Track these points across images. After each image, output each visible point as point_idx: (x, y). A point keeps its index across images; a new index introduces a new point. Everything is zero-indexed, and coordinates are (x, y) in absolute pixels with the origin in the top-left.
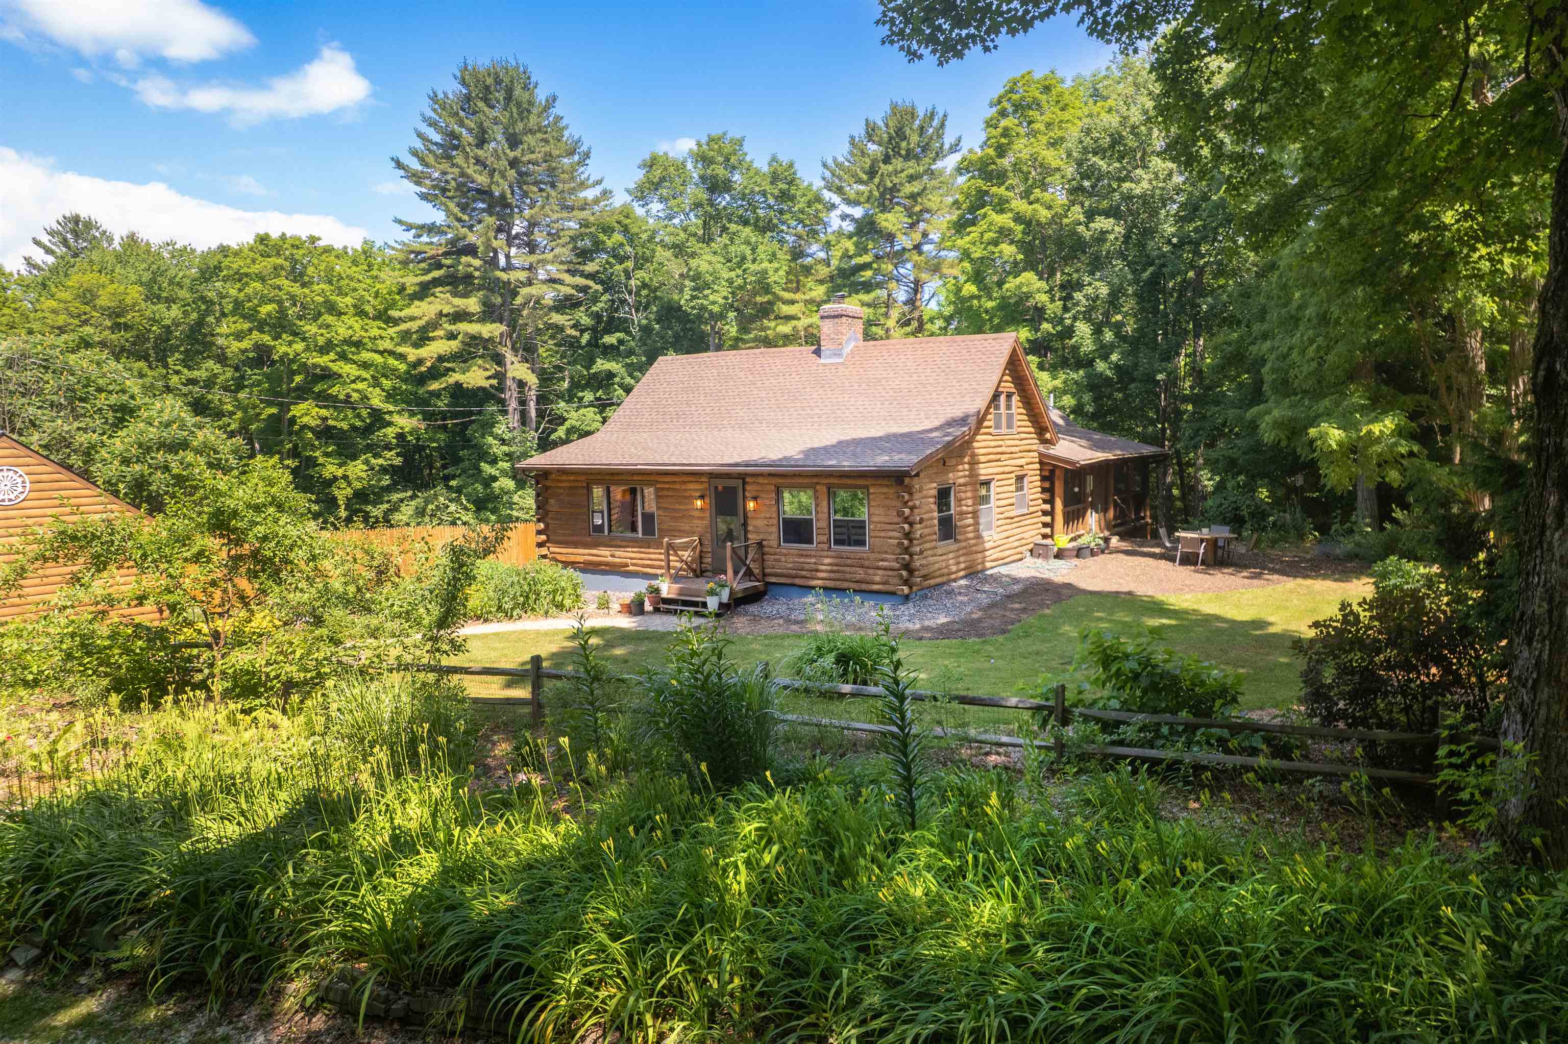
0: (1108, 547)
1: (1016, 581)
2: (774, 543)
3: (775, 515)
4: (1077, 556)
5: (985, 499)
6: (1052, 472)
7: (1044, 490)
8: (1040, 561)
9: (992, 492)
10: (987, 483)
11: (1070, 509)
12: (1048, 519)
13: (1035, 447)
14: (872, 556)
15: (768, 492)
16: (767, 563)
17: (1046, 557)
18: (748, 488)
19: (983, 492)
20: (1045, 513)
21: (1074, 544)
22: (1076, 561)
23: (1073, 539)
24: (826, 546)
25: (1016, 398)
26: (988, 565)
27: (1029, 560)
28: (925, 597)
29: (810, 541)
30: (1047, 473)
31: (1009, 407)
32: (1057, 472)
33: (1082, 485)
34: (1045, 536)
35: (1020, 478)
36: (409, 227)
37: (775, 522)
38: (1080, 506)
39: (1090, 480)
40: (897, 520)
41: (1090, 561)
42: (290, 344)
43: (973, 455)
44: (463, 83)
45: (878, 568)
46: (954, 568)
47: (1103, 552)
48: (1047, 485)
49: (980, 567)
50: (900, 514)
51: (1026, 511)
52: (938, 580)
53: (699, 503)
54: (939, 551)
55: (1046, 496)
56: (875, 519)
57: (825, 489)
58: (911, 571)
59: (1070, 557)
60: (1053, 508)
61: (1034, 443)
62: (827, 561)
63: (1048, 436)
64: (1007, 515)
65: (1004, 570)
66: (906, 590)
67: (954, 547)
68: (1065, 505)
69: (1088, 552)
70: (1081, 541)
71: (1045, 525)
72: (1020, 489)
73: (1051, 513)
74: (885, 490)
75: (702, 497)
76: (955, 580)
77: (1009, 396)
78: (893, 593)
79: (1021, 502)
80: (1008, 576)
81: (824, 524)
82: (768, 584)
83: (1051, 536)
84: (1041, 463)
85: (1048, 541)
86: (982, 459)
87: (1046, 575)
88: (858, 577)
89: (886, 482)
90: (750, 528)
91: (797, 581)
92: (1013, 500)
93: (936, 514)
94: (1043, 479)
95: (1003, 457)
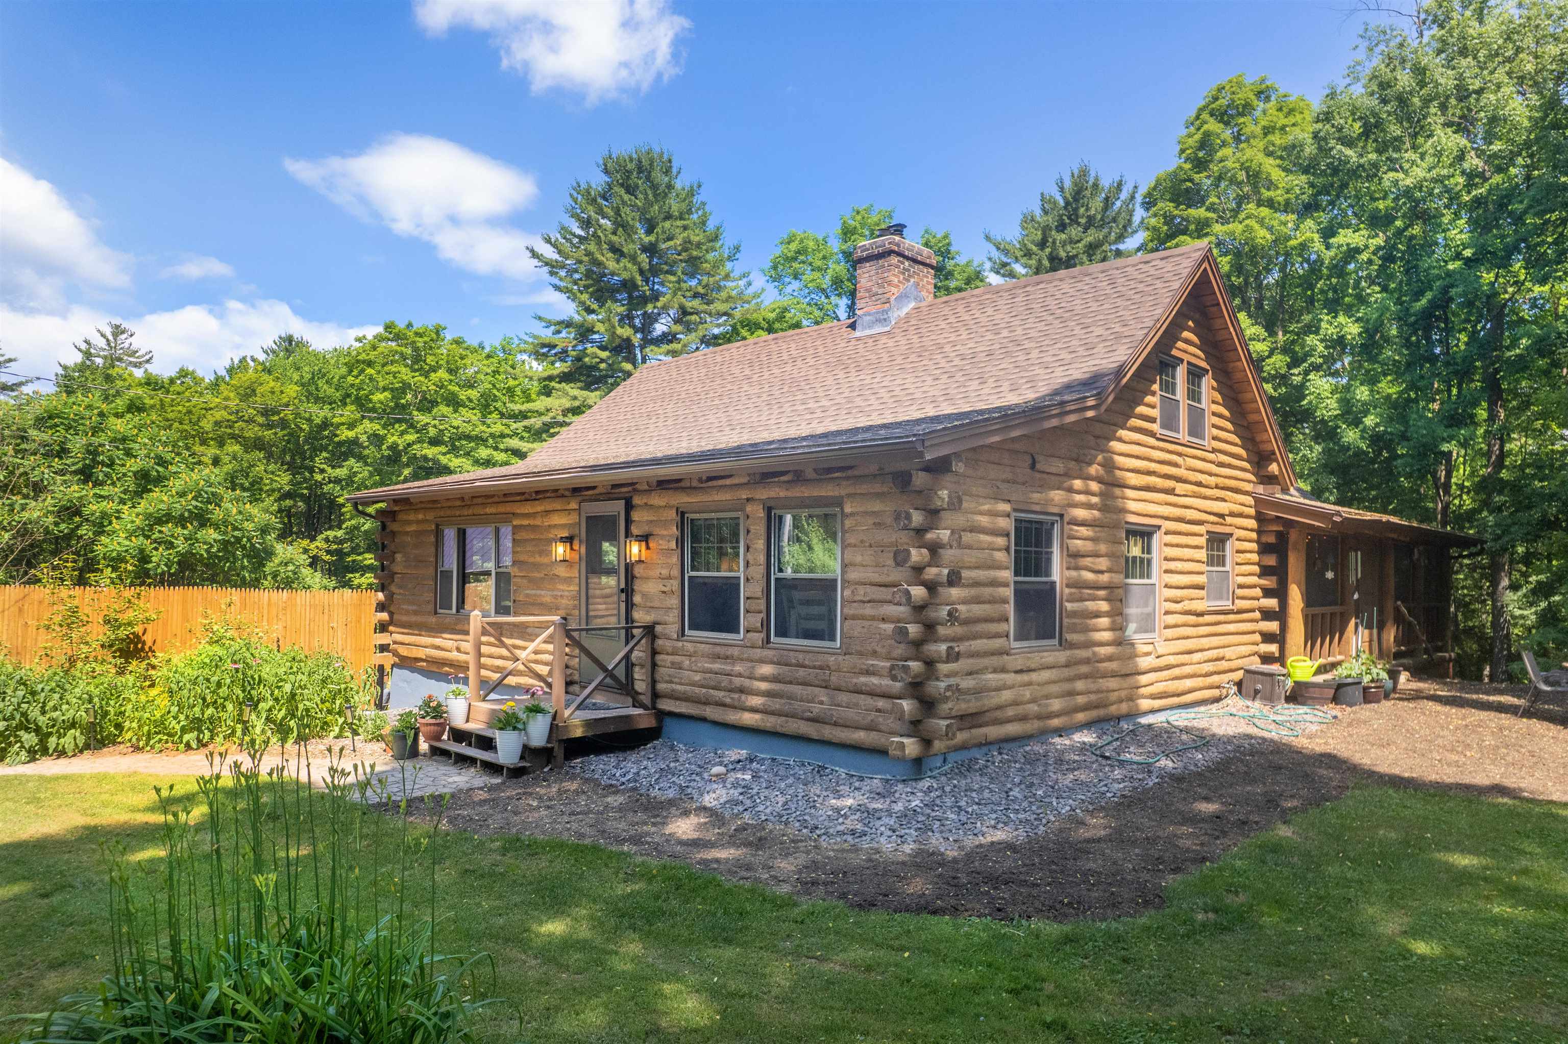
0: (1394, 689)
1: (1203, 740)
2: (673, 629)
3: (676, 572)
4: (1336, 700)
5: (1142, 567)
6: (1282, 537)
7: (1265, 571)
8: (1257, 704)
9: (1155, 555)
10: (1145, 534)
11: (1318, 610)
12: (1273, 626)
13: (1249, 487)
14: (848, 662)
15: (665, 524)
16: (662, 672)
17: (1270, 699)
18: (635, 516)
19: (1136, 551)
20: (1267, 615)
21: (1328, 676)
22: (1333, 710)
23: (1322, 670)
24: (758, 637)
25: (1207, 383)
26: (1145, 704)
27: (1235, 703)
28: (967, 768)
29: (731, 626)
30: (1271, 539)
31: (1194, 395)
32: (1293, 536)
33: (1341, 568)
34: (1266, 659)
35: (1217, 541)
36: (549, 324)
37: (675, 584)
38: (1336, 609)
39: (1356, 560)
40: (896, 575)
41: (1365, 711)
42: (402, 433)
43: (1110, 466)
44: (606, 171)
45: (857, 691)
46: (1056, 705)
47: (1387, 697)
48: (1271, 560)
49: (1124, 708)
50: (900, 558)
51: (1227, 604)
52: (1012, 729)
53: (560, 550)
54: (1017, 662)
55: (1269, 582)
56: (853, 575)
57: (759, 513)
58: (928, 705)
59: (1322, 701)
60: (1284, 604)
61: (1246, 478)
62: (767, 670)
63: (1274, 468)
64: (1186, 605)
65: (1180, 719)
66: (911, 747)
67: (1062, 656)
68: (1309, 601)
69: (1359, 694)
70: (1341, 672)
71: (1268, 638)
72: (1216, 559)
73: (1280, 615)
74: (877, 506)
75: (569, 540)
76: (1059, 732)
77: (1195, 374)
78: (882, 752)
79: (1218, 588)
80: (1186, 730)
81: (757, 589)
82: (662, 715)
83: (1281, 659)
84: (1260, 518)
85: (1275, 668)
86: (1134, 479)
87: (1274, 734)
88: (816, 709)
89: (878, 488)
90: (637, 599)
91: (710, 712)
92: (1202, 579)
93: (1007, 575)
94: (1264, 549)
95: (1180, 488)
